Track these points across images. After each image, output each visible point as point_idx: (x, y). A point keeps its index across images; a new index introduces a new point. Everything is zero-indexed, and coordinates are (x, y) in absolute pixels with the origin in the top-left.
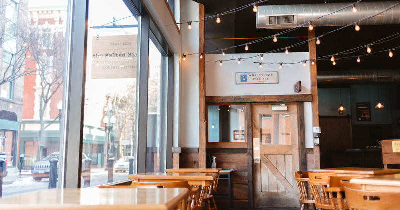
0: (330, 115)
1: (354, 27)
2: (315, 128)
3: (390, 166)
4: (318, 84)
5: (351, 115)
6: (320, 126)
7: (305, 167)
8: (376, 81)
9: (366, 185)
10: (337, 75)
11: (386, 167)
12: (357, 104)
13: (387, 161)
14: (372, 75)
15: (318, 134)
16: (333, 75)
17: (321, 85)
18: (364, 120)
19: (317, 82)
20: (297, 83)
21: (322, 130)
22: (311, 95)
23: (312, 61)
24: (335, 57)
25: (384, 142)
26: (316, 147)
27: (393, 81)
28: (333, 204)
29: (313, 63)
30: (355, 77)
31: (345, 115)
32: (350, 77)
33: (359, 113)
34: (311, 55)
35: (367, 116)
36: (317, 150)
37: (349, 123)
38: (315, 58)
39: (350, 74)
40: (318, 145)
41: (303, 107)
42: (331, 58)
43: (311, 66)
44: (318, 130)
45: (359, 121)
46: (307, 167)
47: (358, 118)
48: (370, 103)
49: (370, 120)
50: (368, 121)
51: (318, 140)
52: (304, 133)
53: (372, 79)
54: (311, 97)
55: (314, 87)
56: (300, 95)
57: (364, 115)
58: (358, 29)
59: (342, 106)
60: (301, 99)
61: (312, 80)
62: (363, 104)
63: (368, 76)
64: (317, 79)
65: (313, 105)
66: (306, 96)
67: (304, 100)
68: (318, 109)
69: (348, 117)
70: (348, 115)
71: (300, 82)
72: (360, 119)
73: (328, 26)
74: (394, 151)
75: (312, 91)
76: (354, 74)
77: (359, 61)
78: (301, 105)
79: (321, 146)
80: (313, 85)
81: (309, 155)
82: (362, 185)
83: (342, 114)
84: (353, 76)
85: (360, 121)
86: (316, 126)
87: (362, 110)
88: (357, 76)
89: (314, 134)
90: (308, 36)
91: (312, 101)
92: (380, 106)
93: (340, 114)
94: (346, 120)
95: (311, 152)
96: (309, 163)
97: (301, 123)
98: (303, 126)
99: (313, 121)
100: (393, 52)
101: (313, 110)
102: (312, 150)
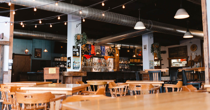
0: (20, 54)
1: (33, 9)
2: (10, 60)
3: (47, 80)
4: (14, 36)
5: (31, 54)
6: (13, 59)
7: (2, 81)
8: (45, 38)
9: (28, 90)
10: (25, 32)
11: (45, 80)
12: (35, 49)
13: (46, 78)
15: (11, 63)
16: (23, 32)
17: (15, 37)
18: (38, 57)
19: (13, 35)
20: (1, 34)
21: (14, 61)
22: (9, 41)
23: (11, 23)
24: (23, 23)
25: (45, 69)
26: (9, 70)
27: (53, 39)
28: (11, 101)
29: (12, 24)
30: (35, 35)
31: (29, 54)
32: (33, 34)
33: (36, 53)
34: (11, 19)
35: (39, 55)
36: (10, 72)
37: (30, 58)
38: (13, 22)
39: (33, 33)
40: (11, 70)
41: (4, 48)
42: (21, 23)
43: (11, 25)
44: (11, 61)
45: (35, 57)
46: (3, 82)
48: (41, 49)
49: (41, 58)
50: (40, 58)
51: (11, 67)
52: (3, 62)
53: (43, 37)
55: (11, 37)
56: (2, 41)
57: (38, 55)
58: (35, 10)
59: (27, 49)
60: (2, 43)
61: (10, 33)
62: (38, 49)
63: (42, 35)
64: (13, 33)
65: (10, 47)
66: (6, 42)
67: (4, 44)
68: (12, 49)
69: (30, 55)
70: (30, 54)
71: (3, 34)
72: (36, 57)
73: (21, 5)
74: (50, 73)
75: (10, 39)
76: (35, 33)
77: (36, 27)
78: (3, 46)
79: (13, 70)
80: (10, 36)
81: (5, 75)
82: (26, 90)
83: (27, 53)
84: (34, 34)
86: (10, 59)
87: (37, 52)
88: (36, 35)
89: (9, 63)
90: (10, 8)
91: (10, 45)
92: (46, 51)
93: (26, 53)
94: (29, 57)
95: (6, 73)
96: (4, 80)
97: (2, 57)
98: (2, 59)
99: (9, 56)
100: (52, 25)
101: (9, 50)
102: (7, 72)
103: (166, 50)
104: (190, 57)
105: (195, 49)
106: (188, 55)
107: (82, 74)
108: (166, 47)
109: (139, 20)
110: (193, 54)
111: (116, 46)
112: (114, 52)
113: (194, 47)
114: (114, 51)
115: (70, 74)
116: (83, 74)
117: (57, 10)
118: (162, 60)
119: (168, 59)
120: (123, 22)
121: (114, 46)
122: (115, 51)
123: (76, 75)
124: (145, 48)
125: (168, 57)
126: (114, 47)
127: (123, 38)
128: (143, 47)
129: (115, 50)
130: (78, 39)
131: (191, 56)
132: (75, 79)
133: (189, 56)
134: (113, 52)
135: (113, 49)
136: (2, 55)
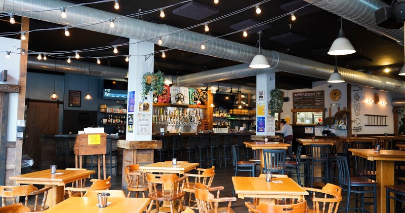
2: (19, 121)
7: (4, 161)
8: (88, 74)
10: (52, 62)
12: (70, 91)
14: (85, 68)
15: (22, 128)
16: (48, 62)
18: (75, 106)
19: (26, 73)
20: (2, 72)
21: (26, 123)
22: (19, 85)
23: (22, 50)
26: (19, 141)
29: (24, 53)
33: (71, 99)
34: (22, 43)
35: (77, 103)
36: (20, 144)
37: (58, 108)
39: (65, 64)
40: (21, 139)
41: (8, 98)
43: (21, 55)
44: (22, 123)
45: (69, 106)
46: (6, 161)
47: (69, 104)
48: (81, 92)
49: (80, 107)
50: (78, 107)
51: (22, 133)
52: (6, 125)
53: (84, 72)
54: (18, 88)
55: (22, 78)
56: (5, 85)
57: (75, 102)
58: (67, 34)
59: (54, 93)
60: (5, 89)
61: (21, 70)
62: (75, 92)
63: (82, 69)
65: (19, 96)
66: (12, 86)
67: (9, 90)
71: (6, 71)
72: (71, 105)
74: (89, 143)
75: (20, 81)
78: (6, 95)
79: (25, 140)
80: (21, 76)
81: (9, 150)
84: (68, 66)
85: (71, 106)
86: (21, 119)
87: (74, 97)
89: (17, 127)
90: (21, 22)
91: (20, 92)
92: (88, 97)
94: (56, 105)
95: (12, 146)
96: (8, 158)
97: (4, 115)
98: (6, 118)
99: (18, 113)
100: (100, 60)
101: (19, 102)
102: (14, 143)
103: (289, 96)
104: (328, 110)
105: (338, 97)
106: (326, 107)
107: (154, 145)
108: (290, 91)
109: (259, 51)
110: (334, 105)
111: (208, 89)
112: (204, 99)
113: (335, 94)
114: (205, 96)
115: (133, 146)
116: (156, 145)
117: (112, 31)
118: (282, 111)
119: (292, 111)
120: (230, 55)
121: (206, 88)
122: (207, 97)
123: (143, 147)
124: (261, 97)
125: (292, 108)
126: (206, 90)
127: (223, 78)
128: (258, 95)
129: (207, 95)
130: (149, 83)
131: (330, 109)
132: (140, 155)
133: (326, 109)
134: (203, 97)
135: (204, 93)
136: (4, 112)
